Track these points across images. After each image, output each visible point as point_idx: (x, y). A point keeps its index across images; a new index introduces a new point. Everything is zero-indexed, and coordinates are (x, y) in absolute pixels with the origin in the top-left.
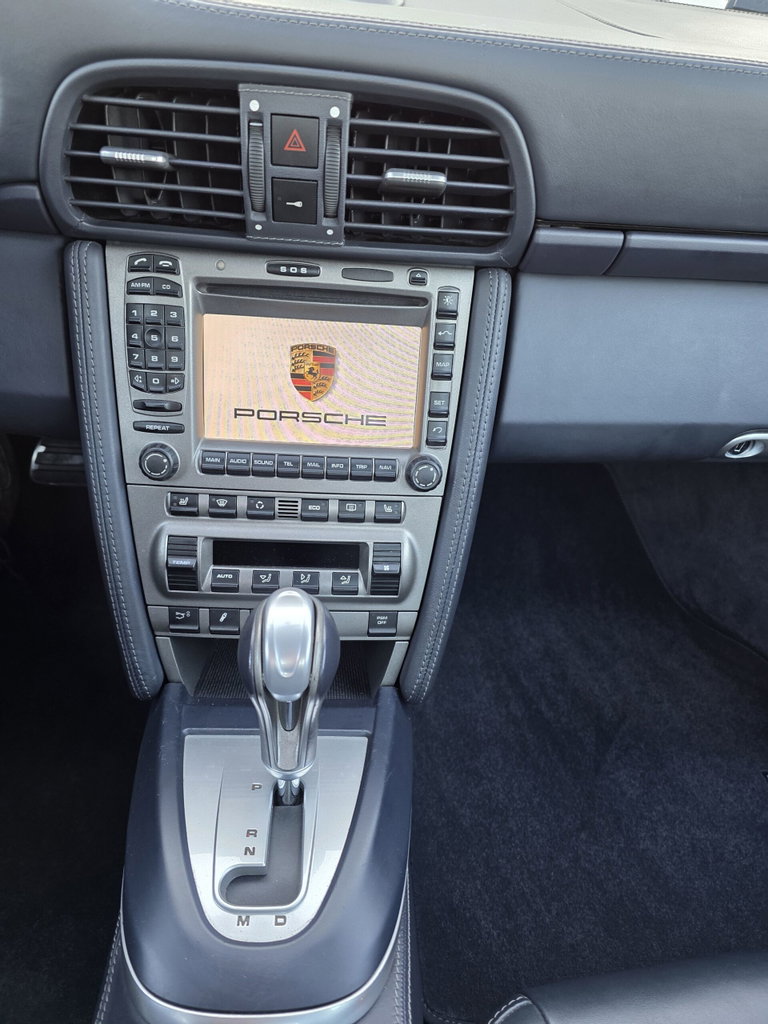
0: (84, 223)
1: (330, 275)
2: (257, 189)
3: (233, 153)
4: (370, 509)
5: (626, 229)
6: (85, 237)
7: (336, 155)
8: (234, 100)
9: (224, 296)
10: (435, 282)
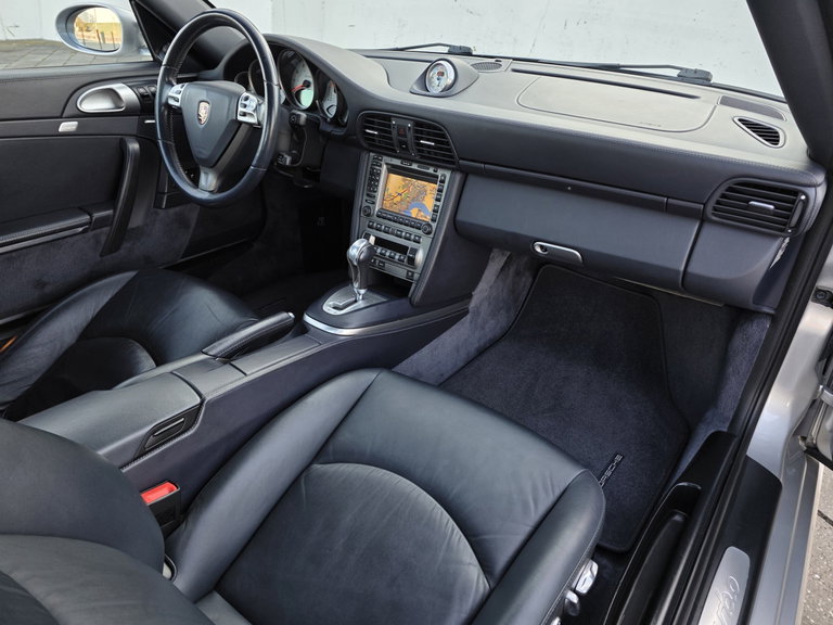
0: (365, 145)
1: (415, 166)
2: (395, 142)
3: (390, 133)
4: (412, 237)
5: (485, 163)
6: (366, 149)
7: (410, 136)
8: (390, 121)
9: (393, 169)
10: (440, 173)
